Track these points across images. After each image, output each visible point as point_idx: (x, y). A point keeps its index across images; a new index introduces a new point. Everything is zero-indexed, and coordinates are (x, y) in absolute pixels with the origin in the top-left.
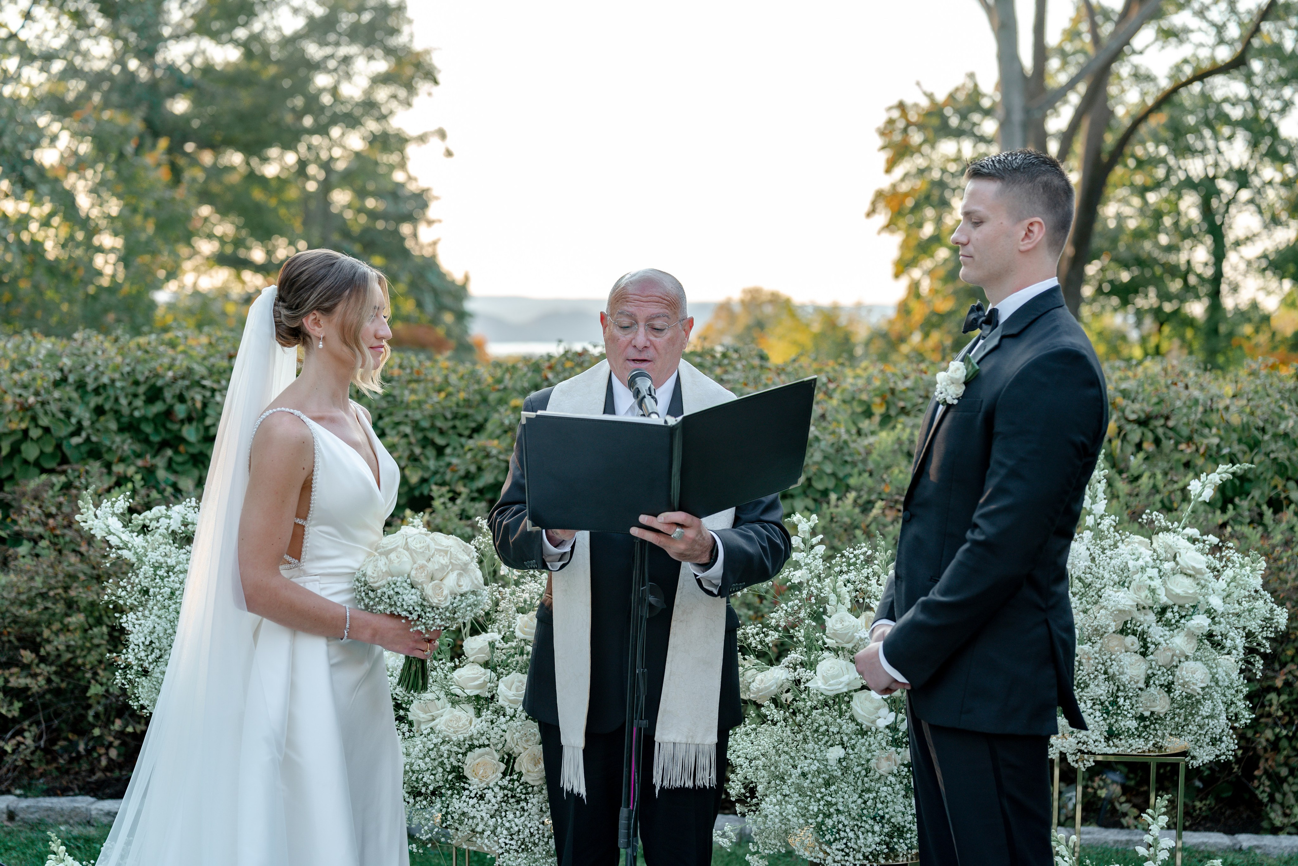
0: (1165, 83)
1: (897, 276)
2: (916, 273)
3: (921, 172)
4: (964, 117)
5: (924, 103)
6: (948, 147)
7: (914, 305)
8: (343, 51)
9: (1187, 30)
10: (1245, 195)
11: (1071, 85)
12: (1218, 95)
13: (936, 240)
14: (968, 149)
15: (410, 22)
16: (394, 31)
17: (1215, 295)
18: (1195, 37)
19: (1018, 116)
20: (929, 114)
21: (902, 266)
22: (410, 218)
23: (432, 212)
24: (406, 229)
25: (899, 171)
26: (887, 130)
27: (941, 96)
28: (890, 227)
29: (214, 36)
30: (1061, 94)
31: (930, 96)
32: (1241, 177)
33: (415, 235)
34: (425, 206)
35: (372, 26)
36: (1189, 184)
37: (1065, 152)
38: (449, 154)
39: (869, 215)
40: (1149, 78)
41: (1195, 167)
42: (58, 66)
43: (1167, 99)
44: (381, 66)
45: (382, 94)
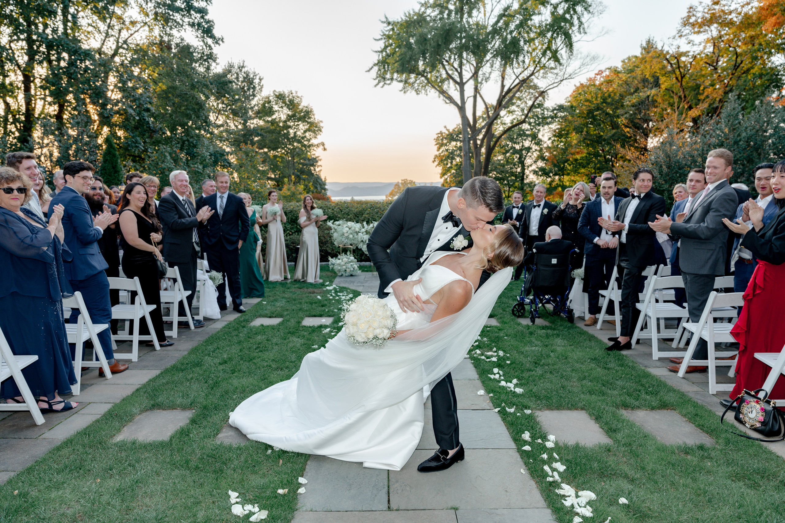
0: (510, 125)
1: (441, 178)
2: (446, 177)
3: (447, 150)
4: (457, 136)
5: (447, 132)
6: (454, 143)
7: (446, 184)
8: (296, 123)
9: (515, 111)
10: (529, 154)
11: (483, 127)
12: (523, 128)
13: (451, 167)
14: (459, 144)
15: (314, 115)
16: (310, 118)
17: (523, 179)
18: (516, 113)
19: (467, 140)
20: (448, 135)
21: (443, 174)
22: (313, 165)
23: (319, 163)
24: (312, 168)
25: (441, 150)
26: (437, 139)
27: (451, 131)
28: (439, 165)
29: (260, 118)
30: (480, 131)
31: (448, 130)
32: (529, 149)
33: (315, 170)
34: (317, 162)
35: (304, 117)
36: (515, 152)
37: (481, 146)
38: (325, 149)
39: (434, 161)
40: (505, 124)
41: (518, 147)
42: (222, 129)
43: (509, 129)
44: (307, 127)
45: (307, 134)
